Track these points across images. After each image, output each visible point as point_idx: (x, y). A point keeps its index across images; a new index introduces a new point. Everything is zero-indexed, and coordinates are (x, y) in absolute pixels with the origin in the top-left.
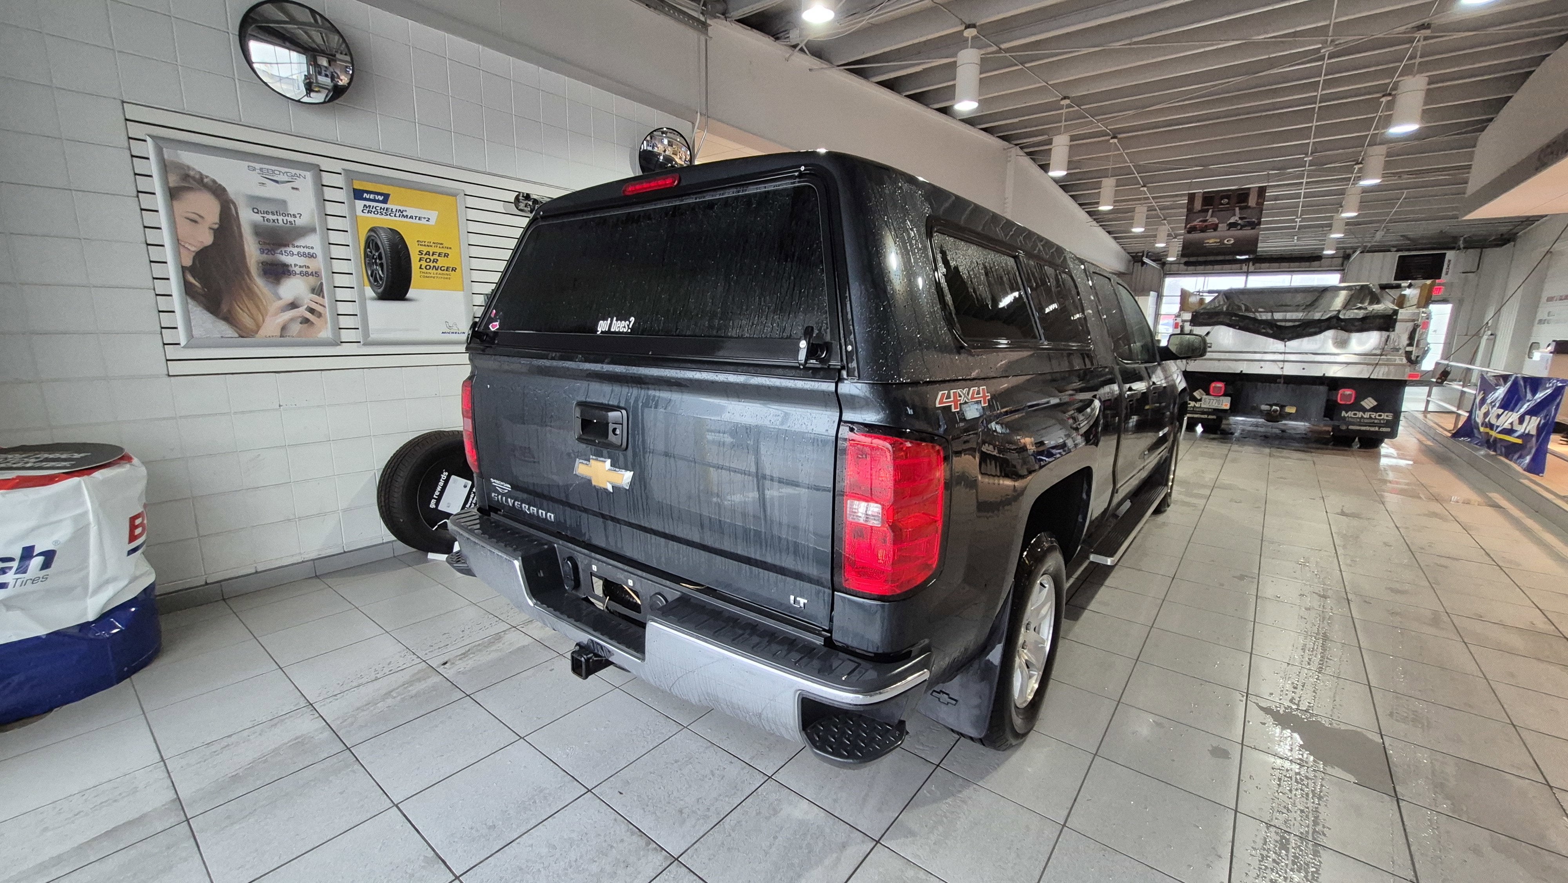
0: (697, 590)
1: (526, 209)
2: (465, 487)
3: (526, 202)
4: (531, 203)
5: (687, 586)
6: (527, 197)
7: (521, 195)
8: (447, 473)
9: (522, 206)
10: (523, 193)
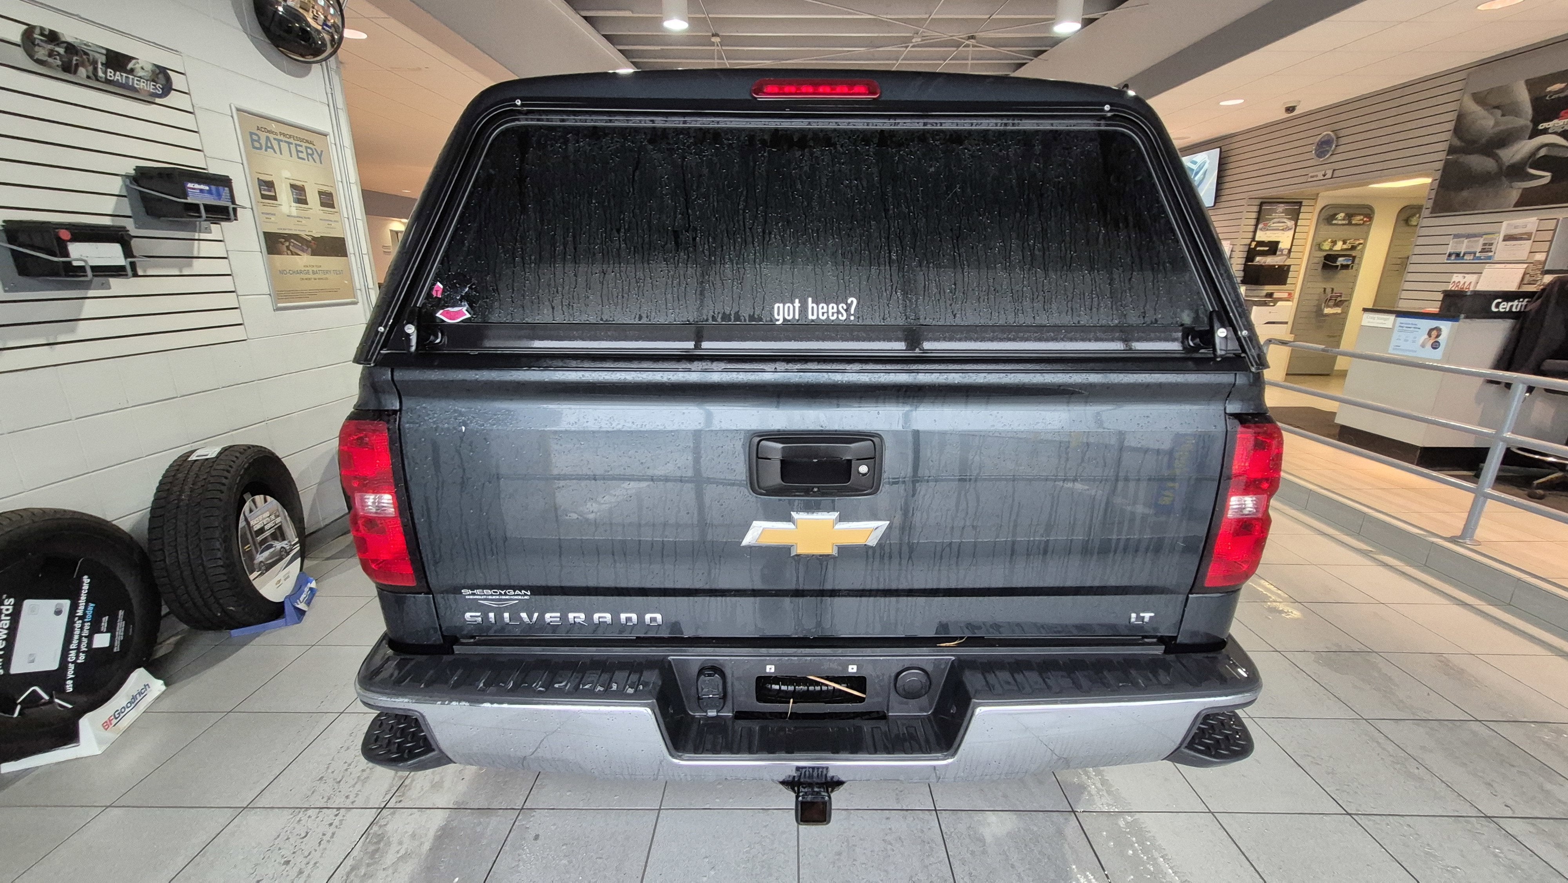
0: (958, 645)
1: (50, 60)
2: (58, 612)
3: (50, 47)
4: (61, 51)
5: (948, 644)
6: (53, 37)
7: (37, 31)
8: (12, 600)
9: (41, 53)
10: (42, 29)
